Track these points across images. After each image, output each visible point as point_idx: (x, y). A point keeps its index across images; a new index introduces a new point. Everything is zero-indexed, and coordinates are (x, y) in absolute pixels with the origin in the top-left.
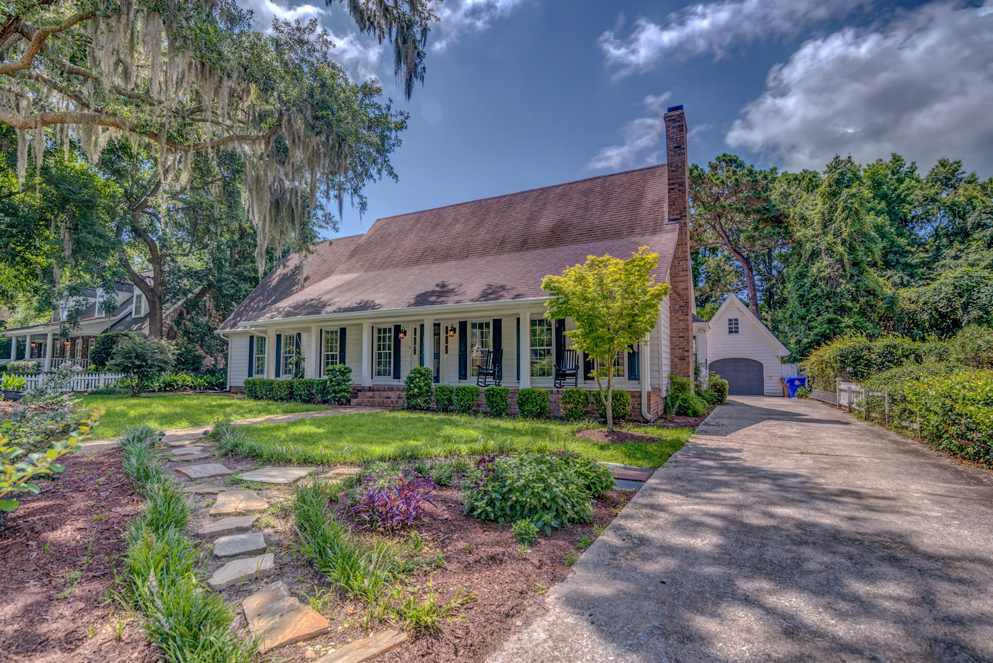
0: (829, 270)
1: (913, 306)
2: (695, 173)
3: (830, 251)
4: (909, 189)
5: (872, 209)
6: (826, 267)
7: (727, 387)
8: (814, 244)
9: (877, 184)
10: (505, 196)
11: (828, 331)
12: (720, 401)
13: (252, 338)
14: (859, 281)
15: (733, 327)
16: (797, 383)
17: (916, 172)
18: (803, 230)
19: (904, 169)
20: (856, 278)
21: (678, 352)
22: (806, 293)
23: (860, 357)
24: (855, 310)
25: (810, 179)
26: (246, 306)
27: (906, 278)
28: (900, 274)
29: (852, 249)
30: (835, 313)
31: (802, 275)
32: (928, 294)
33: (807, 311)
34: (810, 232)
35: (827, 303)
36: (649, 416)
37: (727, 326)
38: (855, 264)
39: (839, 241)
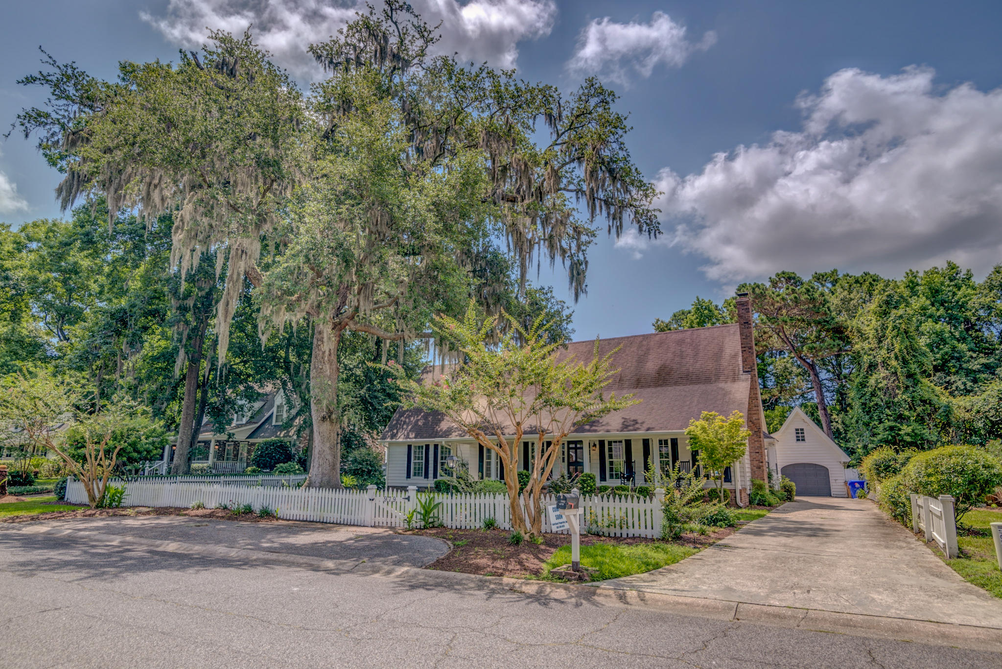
0: (885, 382)
1: (967, 416)
2: (757, 291)
3: (885, 364)
4: (965, 296)
5: (931, 316)
6: (884, 378)
7: (794, 488)
8: (871, 357)
9: (935, 292)
10: (614, 339)
11: (890, 437)
12: (789, 498)
13: (410, 447)
14: (914, 392)
15: (800, 436)
16: (857, 485)
17: (973, 279)
18: (860, 343)
19: (962, 275)
20: (911, 389)
21: (755, 463)
22: (868, 402)
23: (889, 466)
24: (912, 418)
25: (870, 283)
26: (397, 420)
27: (969, 384)
28: (964, 380)
29: (905, 362)
30: (895, 421)
31: (863, 385)
32: (980, 404)
33: (871, 418)
34: (866, 346)
35: (888, 411)
36: (741, 505)
37: (795, 435)
38: (910, 376)
39: (892, 355)
